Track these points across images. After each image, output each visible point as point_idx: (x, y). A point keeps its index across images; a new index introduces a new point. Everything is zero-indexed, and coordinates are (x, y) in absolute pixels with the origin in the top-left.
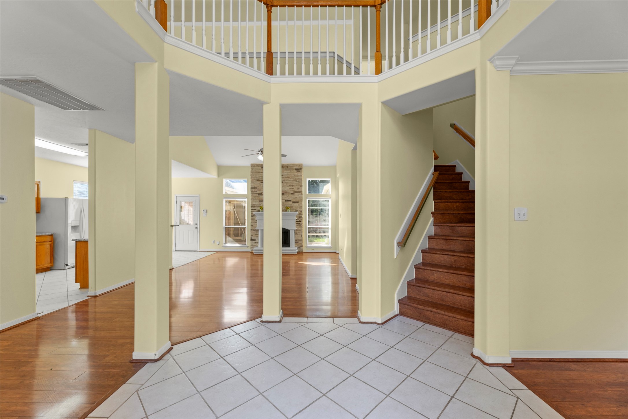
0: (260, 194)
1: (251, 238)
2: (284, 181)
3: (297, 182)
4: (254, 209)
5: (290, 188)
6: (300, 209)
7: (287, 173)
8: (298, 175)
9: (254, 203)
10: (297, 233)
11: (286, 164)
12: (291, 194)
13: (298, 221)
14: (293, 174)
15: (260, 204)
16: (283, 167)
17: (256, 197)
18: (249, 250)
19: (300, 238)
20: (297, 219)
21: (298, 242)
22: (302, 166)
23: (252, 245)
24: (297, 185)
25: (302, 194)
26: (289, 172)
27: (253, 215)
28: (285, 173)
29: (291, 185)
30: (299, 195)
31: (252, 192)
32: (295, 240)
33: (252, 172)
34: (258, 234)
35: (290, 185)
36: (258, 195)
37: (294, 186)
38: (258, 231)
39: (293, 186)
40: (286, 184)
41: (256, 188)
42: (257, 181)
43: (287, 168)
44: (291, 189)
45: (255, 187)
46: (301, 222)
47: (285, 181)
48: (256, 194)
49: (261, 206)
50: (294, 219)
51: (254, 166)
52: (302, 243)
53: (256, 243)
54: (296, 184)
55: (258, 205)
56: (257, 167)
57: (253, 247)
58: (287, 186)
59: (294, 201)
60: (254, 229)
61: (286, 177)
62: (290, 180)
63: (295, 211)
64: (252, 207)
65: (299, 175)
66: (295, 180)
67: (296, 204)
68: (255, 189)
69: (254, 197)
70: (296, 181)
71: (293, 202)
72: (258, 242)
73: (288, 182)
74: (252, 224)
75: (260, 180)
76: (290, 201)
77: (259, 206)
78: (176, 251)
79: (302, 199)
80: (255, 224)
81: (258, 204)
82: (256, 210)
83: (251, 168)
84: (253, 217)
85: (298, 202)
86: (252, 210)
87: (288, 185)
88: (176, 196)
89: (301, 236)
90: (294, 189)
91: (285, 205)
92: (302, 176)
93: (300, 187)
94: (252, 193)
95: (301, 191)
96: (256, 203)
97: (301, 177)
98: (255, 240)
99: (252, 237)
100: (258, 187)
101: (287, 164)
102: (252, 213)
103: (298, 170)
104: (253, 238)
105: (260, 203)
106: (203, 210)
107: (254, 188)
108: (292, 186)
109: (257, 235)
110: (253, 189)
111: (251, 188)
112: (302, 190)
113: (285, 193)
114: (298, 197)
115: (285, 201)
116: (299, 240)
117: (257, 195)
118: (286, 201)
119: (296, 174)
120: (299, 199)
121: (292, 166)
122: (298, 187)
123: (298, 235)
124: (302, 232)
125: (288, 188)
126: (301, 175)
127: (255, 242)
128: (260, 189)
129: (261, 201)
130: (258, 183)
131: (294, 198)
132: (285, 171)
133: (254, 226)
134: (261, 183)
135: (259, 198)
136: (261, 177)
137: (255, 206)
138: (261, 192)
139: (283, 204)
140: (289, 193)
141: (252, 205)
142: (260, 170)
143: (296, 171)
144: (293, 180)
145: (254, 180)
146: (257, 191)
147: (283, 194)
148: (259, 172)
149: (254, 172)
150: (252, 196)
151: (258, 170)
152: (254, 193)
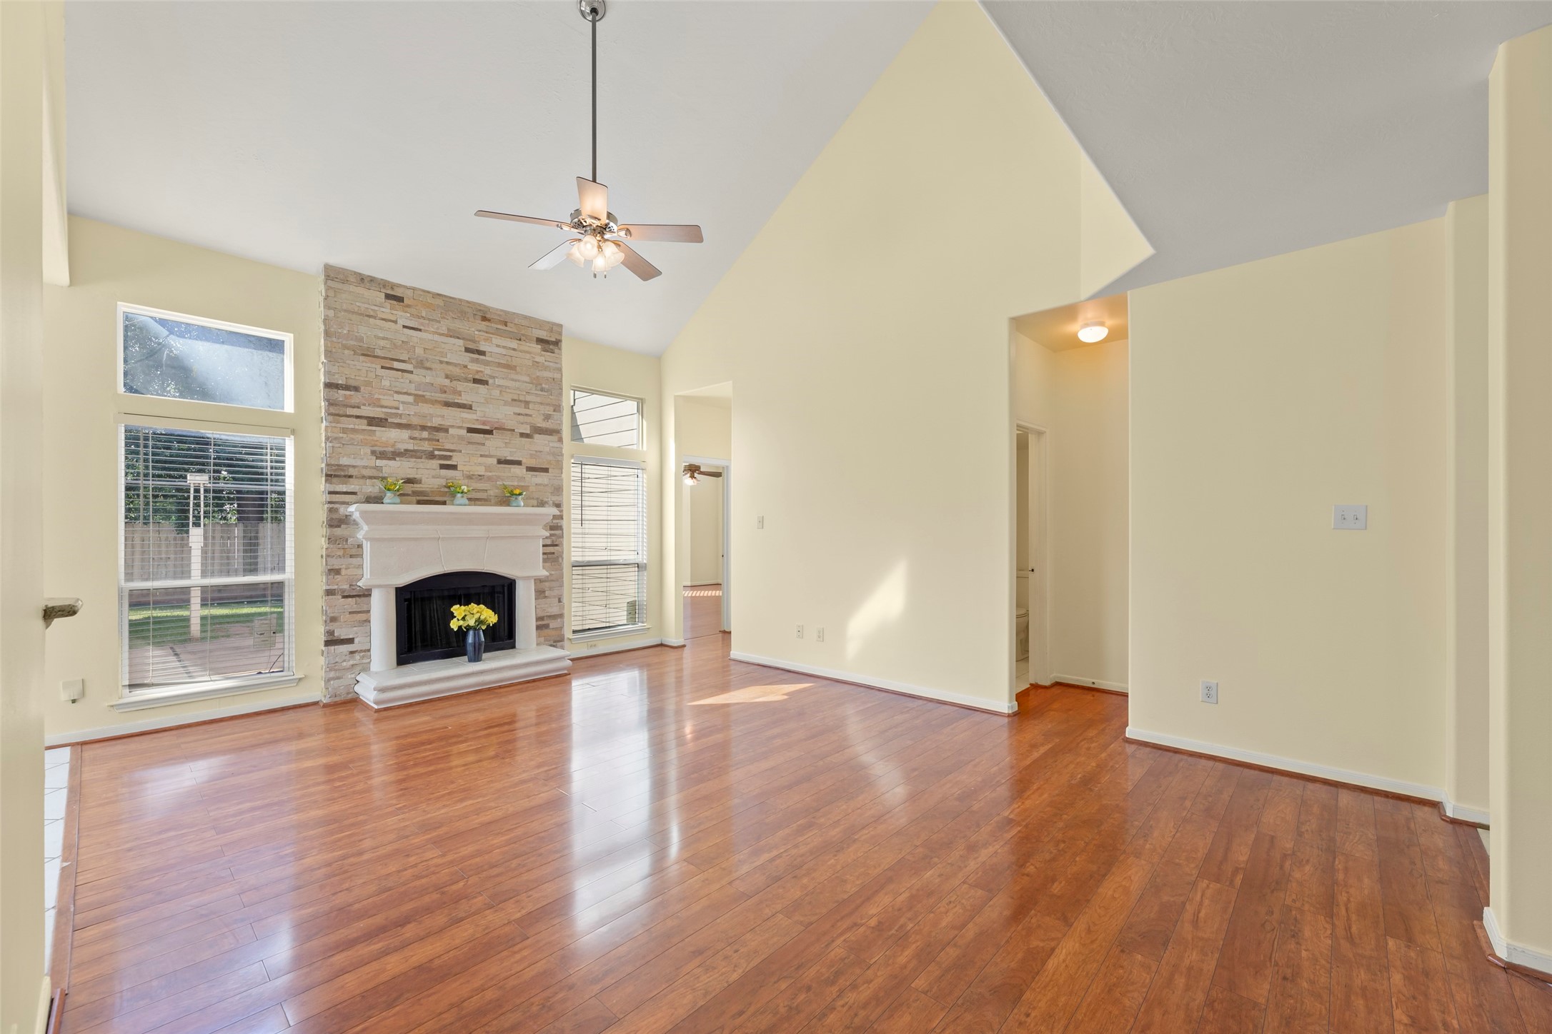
0: (381, 419)
1: (331, 633)
2: (494, 377)
3: (542, 390)
4: (342, 488)
5: (518, 410)
6: (555, 498)
7: (504, 347)
8: (546, 363)
9: (344, 461)
10: (544, 592)
11: (501, 310)
12: (522, 435)
13: (549, 542)
14: (528, 356)
15: (379, 469)
16: (489, 320)
17: (354, 431)
18: (315, 691)
19: (554, 610)
20: (547, 538)
21: (547, 626)
22: (560, 334)
23: (332, 667)
24: (541, 404)
25: (560, 440)
26: (514, 344)
27: (337, 521)
28: (498, 346)
29: (522, 398)
30: (551, 445)
31: (331, 403)
32: (538, 619)
33: (335, 309)
34: (368, 611)
35: (515, 400)
36: (365, 421)
37: (531, 406)
38: (366, 594)
39: (527, 403)
40: (501, 391)
41: (356, 389)
42: (362, 358)
43: (504, 328)
44: (519, 414)
45: (353, 383)
46: (556, 545)
47: (498, 382)
48: (358, 417)
49: (383, 479)
50: (538, 537)
51: (345, 282)
52: (561, 628)
53: (357, 656)
54: (538, 400)
55: (367, 472)
56: (360, 290)
57: (338, 678)
58: (506, 403)
59: (533, 463)
60: (346, 587)
61: (499, 365)
62: (516, 381)
63: (535, 502)
64: (335, 480)
65: (551, 364)
66: (537, 382)
67: (541, 478)
68: (348, 393)
69: (344, 431)
70: (539, 387)
71: (530, 469)
72: (369, 650)
73: (508, 387)
74: (336, 563)
75: (378, 352)
76: (519, 463)
77: (371, 478)
79: (559, 458)
80: (355, 561)
81: (365, 467)
82: (353, 493)
83: (328, 288)
84: (338, 531)
85: (546, 470)
86: (330, 493)
87: (508, 398)
89: (560, 601)
90: (530, 416)
91: (499, 477)
92: (560, 370)
93: (554, 411)
94: (332, 410)
95: (555, 427)
96: (359, 463)
97: (557, 376)
98: (351, 641)
99: (332, 626)
100: (368, 384)
101: (506, 313)
102: (332, 510)
103: (547, 346)
104: (341, 633)
105: (379, 463)
107: (347, 388)
108: (523, 405)
109: (363, 617)
110: (342, 392)
111: (328, 385)
112: (561, 424)
113: (496, 428)
114: (547, 449)
115: (495, 461)
116: (549, 617)
117: (363, 425)
118: (500, 462)
119: (538, 359)
120: (550, 458)
121: (524, 322)
122: (549, 410)
123: (546, 597)
124: (562, 586)
125: (510, 410)
126: (558, 366)
127: (352, 653)
128: (376, 396)
129: (382, 455)
130: (364, 364)
131: (531, 454)
132: (497, 340)
133: (343, 572)
134: (382, 367)
135: (375, 438)
136: (382, 343)
137: (350, 477)
138: (384, 410)
139: (490, 474)
140: (514, 430)
141: (335, 470)
142: (376, 308)
143: (540, 347)
144: (527, 379)
145: (346, 347)
146: (364, 405)
147: (489, 432)
148: (372, 313)
149: (345, 311)
150: (334, 425)
151: (366, 306)
152: (341, 412)
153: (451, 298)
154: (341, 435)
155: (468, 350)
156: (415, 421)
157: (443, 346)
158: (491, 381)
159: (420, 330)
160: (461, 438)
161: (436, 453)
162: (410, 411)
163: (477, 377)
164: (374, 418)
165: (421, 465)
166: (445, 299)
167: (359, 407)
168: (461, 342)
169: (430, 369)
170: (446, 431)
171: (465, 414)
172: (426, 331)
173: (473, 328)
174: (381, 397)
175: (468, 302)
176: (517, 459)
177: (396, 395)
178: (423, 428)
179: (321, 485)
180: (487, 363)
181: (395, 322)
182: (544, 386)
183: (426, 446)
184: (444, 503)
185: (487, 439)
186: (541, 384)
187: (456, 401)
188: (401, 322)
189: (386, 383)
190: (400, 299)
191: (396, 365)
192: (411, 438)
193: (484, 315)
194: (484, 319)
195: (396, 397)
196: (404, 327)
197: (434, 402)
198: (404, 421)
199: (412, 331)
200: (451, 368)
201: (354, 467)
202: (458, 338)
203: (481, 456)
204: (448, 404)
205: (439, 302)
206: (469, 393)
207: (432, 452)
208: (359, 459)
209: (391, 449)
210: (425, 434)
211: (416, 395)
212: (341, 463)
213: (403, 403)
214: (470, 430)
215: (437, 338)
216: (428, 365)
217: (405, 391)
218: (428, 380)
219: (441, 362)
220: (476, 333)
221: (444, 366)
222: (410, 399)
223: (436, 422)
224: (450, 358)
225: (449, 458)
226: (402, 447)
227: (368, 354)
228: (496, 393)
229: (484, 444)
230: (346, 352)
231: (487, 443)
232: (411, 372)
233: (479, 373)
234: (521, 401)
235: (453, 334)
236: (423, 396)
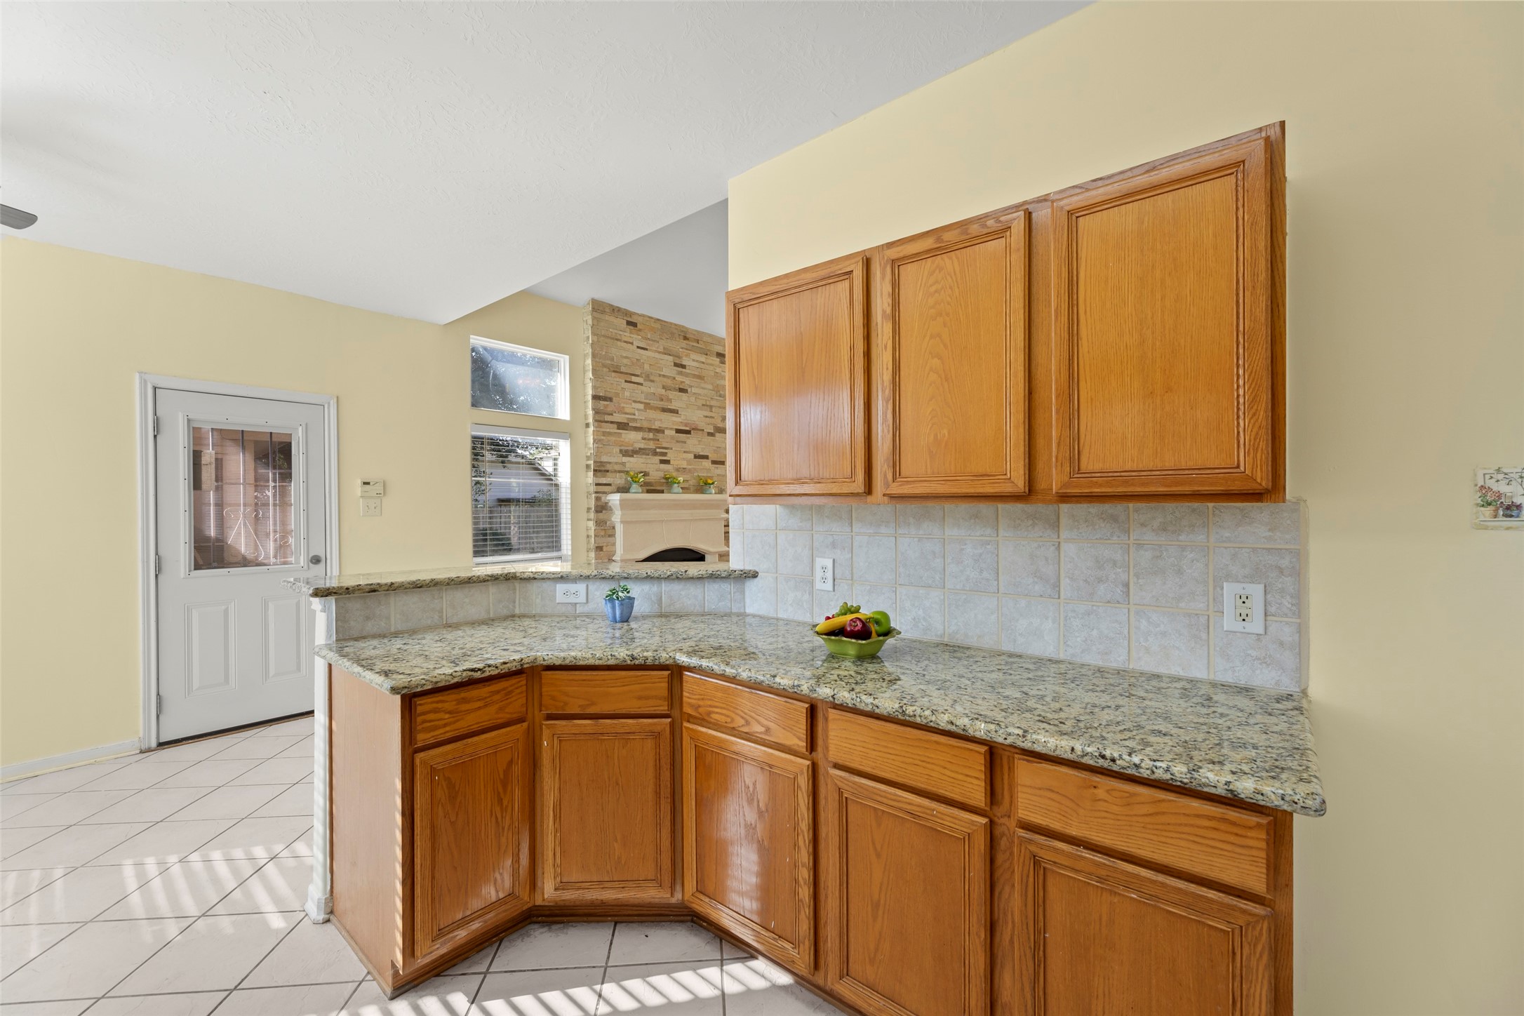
0: (625, 424)
2: (691, 387)
4: (604, 481)
5: (706, 413)
7: (697, 361)
9: (604, 459)
11: (696, 331)
12: (709, 434)
14: (712, 368)
15: (623, 464)
16: (688, 339)
17: (610, 434)
26: (703, 358)
27: (600, 508)
28: (694, 360)
29: (708, 403)
31: (596, 412)
33: (598, 335)
35: (704, 405)
36: (616, 426)
37: (713, 410)
39: (711, 407)
40: (696, 398)
41: (610, 400)
42: (613, 374)
43: (697, 345)
44: (706, 417)
45: (609, 395)
47: (694, 390)
48: (612, 422)
49: (627, 472)
50: (721, 519)
51: (603, 312)
55: (617, 468)
56: (612, 319)
58: (699, 408)
59: (715, 457)
61: (695, 376)
62: (704, 389)
63: (717, 490)
64: (599, 474)
66: (717, 390)
67: (721, 470)
68: (606, 403)
69: (604, 434)
70: (718, 394)
71: (713, 462)
73: (700, 395)
74: (602, 542)
75: (623, 369)
76: (706, 457)
77: (620, 472)
78: (162, 745)
80: (610, 539)
81: (616, 463)
82: (610, 485)
83: (594, 318)
84: (601, 516)
85: (718, 462)
86: (597, 485)
87: (700, 403)
88: (155, 388)
90: (713, 418)
91: (695, 469)
94: (597, 418)
96: (613, 460)
100: (618, 395)
101: (698, 332)
102: (598, 499)
103: (723, 359)
105: (625, 459)
106: (365, 483)
107: (605, 399)
108: (709, 409)
110: (602, 403)
111: (594, 397)
113: (693, 429)
114: (723, 445)
115: (691, 456)
117: (612, 429)
118: (696, 457)
119: (718, 370)
120: (720, 452)
121: (709, 340)
125: (701, 414)
128: (622, 405)
129: (626, 453)
130: (615, 379)
131: (714, 450)
132: (694, 356)
133: (605, 549)
134: (626, 381)
135: (622, 440)
136: (625, 361)
137: (608, 471)
138: (627, 416)
139: (690, 467)
140: (703, 430)
141: (599, 466)
142: (621, 333)
143: (718, 360)
144: (710, 387)
145: (604, 366)
146: (615, 412)
147: (688, 432)
148: (619, 337)
149: (604, 336)
150: (598, 429)
151: (616, 331)
152: (602, 419)
153: (665, 322)
154: (602, 437)
155: (676, 365)
156: (645, 425)
157: (661, 362)
158: (689, 390)
159: (647, 349)
160: (672, 437)
161: (658, 450)
162: (641, 416)
163: (681, 387)
164: (621, 423)
165: (649, 461)
166: (663, 323)
167: (612, 415)
168: (671, 358)
169: (653, 381)
170: (663, 432)
171: (675, 418)
172: (651, 350)
173: (678, 346)
174: (625, 405)
175: (675, 325)
176: (706, 454)
177: (633, 404)
178: (650, 430)
179: (590, 478)
180: (687, 375)
181: (632, 343)
182: (721, 392)
183: (652, 445)
184: (662, 492)
185: (688, 438)
186: (719, 391)
187: (669, 407)
188: (636, 343)
189: (627, 394)
190: (634, 324)
191: (634, 379)
192: (644, 439)
193: (685, 335)
194: (685, 338)
195: (634, 405)
196: (638, 347)
197: (655, 408)
198: (638, 425)
199: (642, 350)
200: (665, 380)
201: (610, 463)
202: (670, 355)
203: (685, 452)
204: (664, 410)
205: (658, 326)
206: (678, 401)
207: (655, 449)
208: (613, 457)
209: (631, 448)
210: (651, 435)
211: (645, 403)
212: (602, 460)
213: (638, 410)
214: (678, 431)
215: (657, 355)
216: (652, 378)
217: (638, 400)
218: (652, 390)
219: (660, 375)
220: (681, 350)
221: (661, 378)
222: (641, 406)
223: (657, 425)
224: (666, 372)
225: (665, 454)
226: (638, 446)
227: (617, 371)
228: (693, 399)
229: (685, 442)
230: (605, 369)
231: (689, 442)
232: (641, 384)
233: (683, 384)
234: (707, 406)
235: (667, 352)
236: (649, 404)
